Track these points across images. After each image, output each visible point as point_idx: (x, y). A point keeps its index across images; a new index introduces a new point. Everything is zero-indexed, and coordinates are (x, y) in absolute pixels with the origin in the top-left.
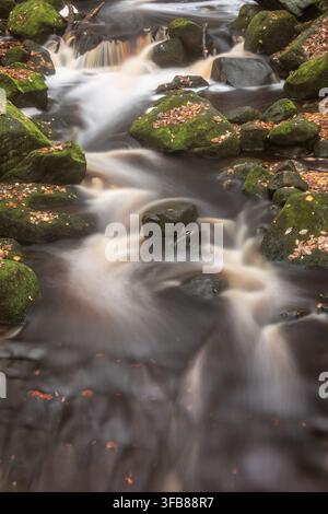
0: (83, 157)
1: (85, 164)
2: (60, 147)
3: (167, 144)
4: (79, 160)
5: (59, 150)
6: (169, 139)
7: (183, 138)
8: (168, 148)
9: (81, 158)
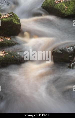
0: (19, 21)
1: (20, 25)
2: (7, 16)
3: (63, 12)
4: (17, 23)
5: (6, 18)
6: (64, 9)
7: (72, 8)
8: (64, 14)
9: (18, 22)
